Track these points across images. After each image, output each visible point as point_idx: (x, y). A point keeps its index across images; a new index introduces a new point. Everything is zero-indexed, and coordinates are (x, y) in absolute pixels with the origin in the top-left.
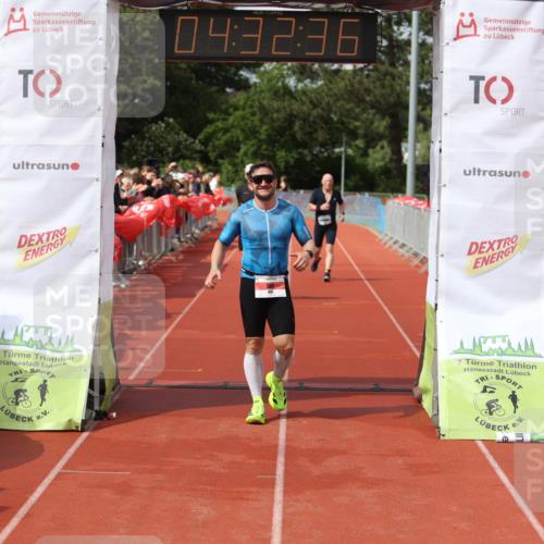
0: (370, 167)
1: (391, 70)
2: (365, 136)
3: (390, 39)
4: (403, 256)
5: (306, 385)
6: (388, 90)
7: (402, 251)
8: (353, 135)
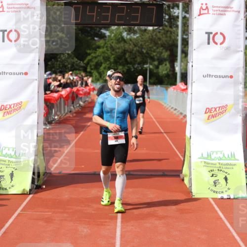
0: (160, 74)
1: (170, 29)
3: (170, 15)
7: (175, 112)
8: (153, 59)
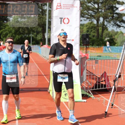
0: (38, 39)
1: (42, 16)
2: (36, 32)
3: (42, 9)
4: (45, 59)
5: (23, 89)
6: (42, 21)
7: (45, 58)
8: (34, 31)
